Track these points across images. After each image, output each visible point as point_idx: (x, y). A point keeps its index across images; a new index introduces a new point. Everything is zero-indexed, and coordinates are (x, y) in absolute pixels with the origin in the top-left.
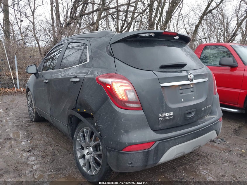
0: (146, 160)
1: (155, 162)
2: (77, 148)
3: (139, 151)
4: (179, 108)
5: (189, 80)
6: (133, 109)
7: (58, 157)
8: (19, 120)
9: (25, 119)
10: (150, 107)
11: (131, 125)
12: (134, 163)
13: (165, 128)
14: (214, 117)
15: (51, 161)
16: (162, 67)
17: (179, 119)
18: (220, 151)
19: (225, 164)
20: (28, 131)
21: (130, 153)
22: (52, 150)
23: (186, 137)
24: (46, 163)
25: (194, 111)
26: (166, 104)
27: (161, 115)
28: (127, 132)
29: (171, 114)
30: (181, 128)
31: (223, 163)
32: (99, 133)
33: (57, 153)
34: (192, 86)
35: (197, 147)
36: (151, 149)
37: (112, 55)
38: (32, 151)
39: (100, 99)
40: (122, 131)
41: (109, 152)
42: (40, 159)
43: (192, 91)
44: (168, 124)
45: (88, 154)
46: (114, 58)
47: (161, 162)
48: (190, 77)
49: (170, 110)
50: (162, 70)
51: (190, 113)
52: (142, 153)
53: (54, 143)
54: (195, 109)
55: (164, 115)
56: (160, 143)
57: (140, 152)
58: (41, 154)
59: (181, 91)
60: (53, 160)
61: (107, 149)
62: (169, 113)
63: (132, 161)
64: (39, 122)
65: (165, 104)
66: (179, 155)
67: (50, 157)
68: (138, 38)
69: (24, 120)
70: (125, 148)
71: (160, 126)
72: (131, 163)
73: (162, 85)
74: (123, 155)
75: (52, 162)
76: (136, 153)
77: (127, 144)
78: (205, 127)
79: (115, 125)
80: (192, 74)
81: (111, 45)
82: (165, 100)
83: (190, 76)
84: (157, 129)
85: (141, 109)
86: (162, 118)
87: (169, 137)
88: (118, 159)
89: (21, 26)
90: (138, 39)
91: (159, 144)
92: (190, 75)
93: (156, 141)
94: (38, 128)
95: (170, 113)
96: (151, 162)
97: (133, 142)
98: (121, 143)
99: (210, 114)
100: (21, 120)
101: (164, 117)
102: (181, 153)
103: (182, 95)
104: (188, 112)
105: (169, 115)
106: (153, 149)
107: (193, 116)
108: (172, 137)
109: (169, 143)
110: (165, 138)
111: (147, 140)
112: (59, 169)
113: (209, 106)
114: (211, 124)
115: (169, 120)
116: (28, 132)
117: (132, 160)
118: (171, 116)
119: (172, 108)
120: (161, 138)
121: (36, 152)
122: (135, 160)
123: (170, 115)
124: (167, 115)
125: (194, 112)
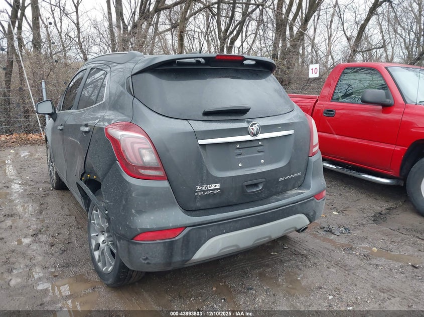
0: (170, 254)
1: (184, 259)
2: (92, 235)
3: (158, 241)
4: (231, 177)
5: (249, 134)
6: (151, 178)
7: (74, 246)
8: (33, 186)
9: (45, 185)
10: (180, 175)
11: (147, 202)
12: (149, 258)
13: (208, 207)
14: (302, 193)
15: (61, 252)
16: (206, 114)
17: (232, 194)
18: (333, 248)
19: (331, 270)
20: (42, 204)
21: (144, 244)
22: (69, 234)
23: (240, 222)
24: (53, 255)
25: (262, 182)
26: (207, 171)
27: (198, 188)
28: (140, 212)
29: (218, 186)
30: (234, 207)
31: (328, 268)
32: (107, 212)
33: (74, 240)
34: (260, 143)
35: (265, 238)
36: (177, 238)
37: (131, 92)
38: (39, 235)
39: (107, 162)
40: (133, 211)
41: (119, 241)
42: (46, 248)
43: (259, 151)
44: (211, 201)
45: (104, 242)
46: (134, 97)
47: (196, 260)
48: (251, 130)
49: (215, 180)
50: (206, 118)
51: (256, 185)
52: (162, 244)
53: (75, 223)
54: (264, 180)
55: (205, 187)
56: (192, 229)
57: (160, 243)
58: (51, 240)
59: (237, 152)
60: (65, 251)
61: (116, 235)
62: (213, 185)
63: (147, 256)
64: (63, 191)
65: (205, 171)
66: (228, 250)
67: (61, 246)
68: (174, 65)
69: (42, 186)
70: (137, 235)
71: (198, 204)
72: (147, 259)
73: (201, 142)
74: (134, 246)
75: (63, 253)
76: (152, 243)
77: (139, 230)
78: (280, 207)
79: (124, 202)
80: (256, 125)
81: (133, 77)
82: (207, 165)
83: (253, 129)
84: (194, 209)
85: (166, 177)
86: (201, 192)
87: (207, 222)
88: (129, 252)
89: (61, 28)
90: (175, 67)
91: (190, 231)
92: (252, 126)
93: (186, 227)
94: (58, 200)
95: (215, 185)
96: (177, 258)
97: (148, 227)
98: (130, 228)
99: (300, 187)
100: (38, 185)
101: (204, 191)
102: (233, 246)
103: (239, 157)
104: (249, 184)
105: (213, 188)
106: (180, 239)
107: (258, 191)
108: (214, 221)
109: (208, 230)
110: (201, 223)
111: (171, 225)
112: (67, 264)
113: (297, 175)
114: (293, 204)
115: (213, 195)
116: (43, 206)
117: (147, 254)
118: (217, 189)
119: (218, 177)
120: (195, 223)
121: (44, 238)
122: (151, 254)
123: (215, 188)
124: (209, 188)
125: (263, 184)
